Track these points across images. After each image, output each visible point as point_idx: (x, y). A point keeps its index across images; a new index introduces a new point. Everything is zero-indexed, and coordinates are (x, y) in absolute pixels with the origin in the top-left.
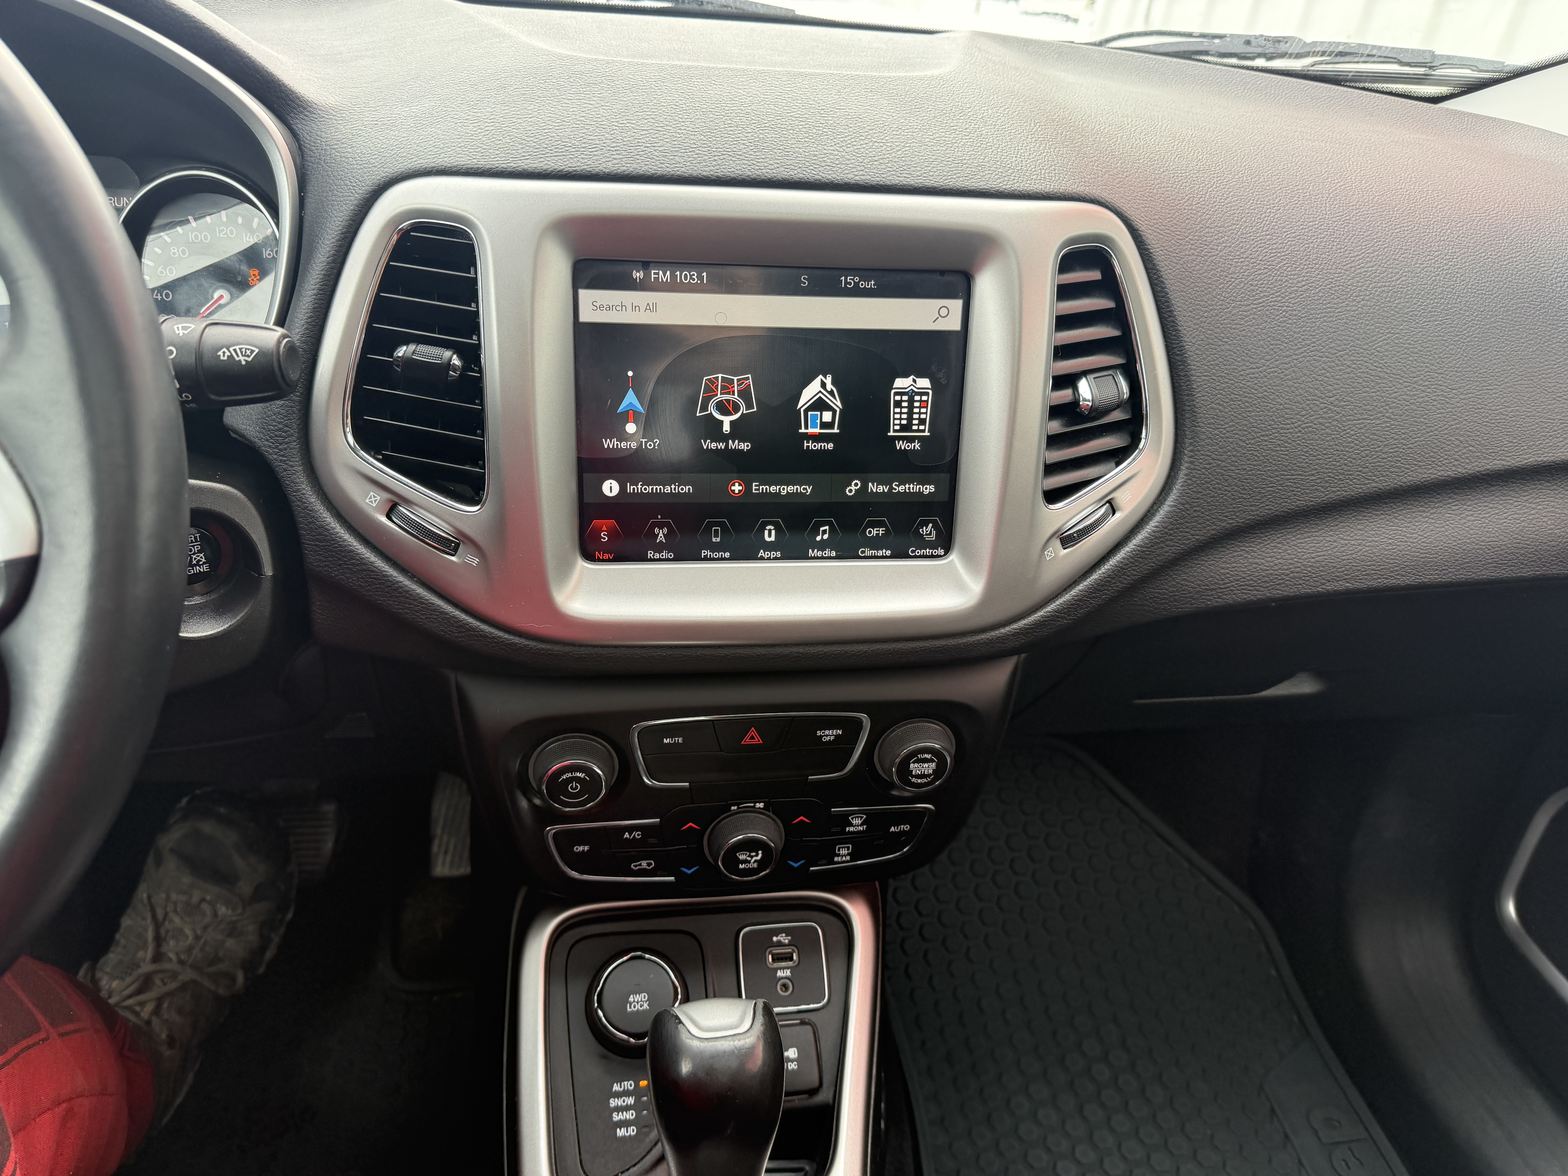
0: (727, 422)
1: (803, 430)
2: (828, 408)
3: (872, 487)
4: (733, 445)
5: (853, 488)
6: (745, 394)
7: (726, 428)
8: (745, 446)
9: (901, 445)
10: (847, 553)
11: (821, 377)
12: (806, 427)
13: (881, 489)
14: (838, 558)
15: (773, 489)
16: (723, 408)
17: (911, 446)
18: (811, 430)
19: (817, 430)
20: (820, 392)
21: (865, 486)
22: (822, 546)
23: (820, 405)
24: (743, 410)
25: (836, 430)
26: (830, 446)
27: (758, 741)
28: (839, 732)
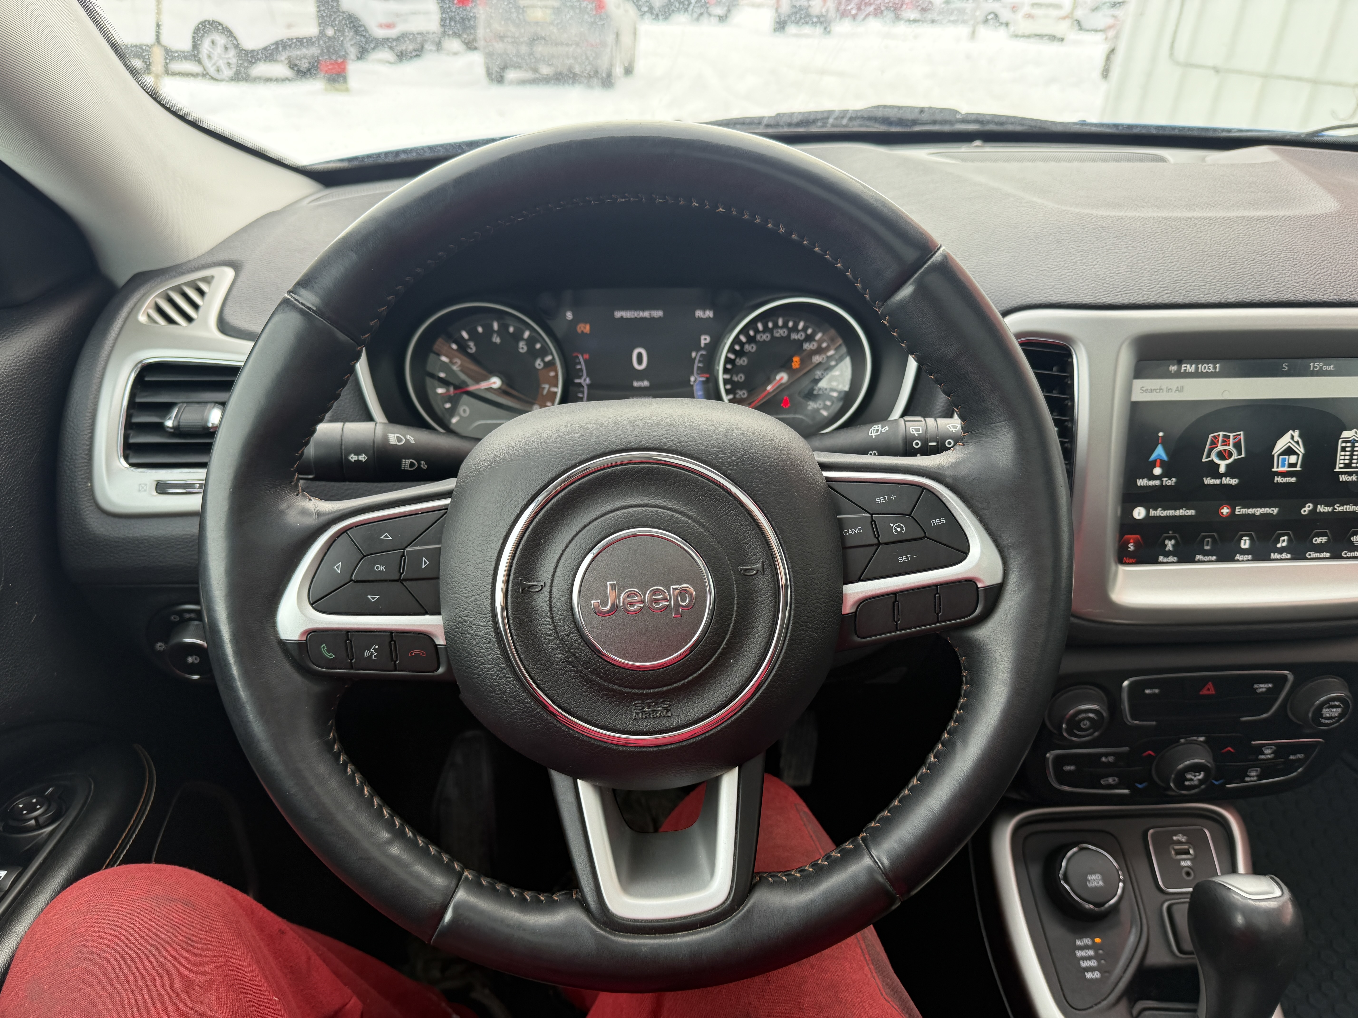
0: (1223, 466)
1: (1275, 469)
2: (1294, 453)
3: (1321, 508)
4: (1226, 481)
5: (1307, 509)
6: (1237, 446)
7: (1222, 469)
8: (1234, 482)
9: (1343, 478)
10: (1298, 555)
11: (1291, 432)
12: (1278, 467)
13: (1328, 509)
14: (1292, 559)
15: (1251, 511)
16: (1221, 456)
17: (1350, 478)
18: (1281, 469)
19: (1286, 469)
20: (1290, 442)
21: (1315, 508)
22: (1281, 551)
23: (1289, 451)
24: (1235, 456)
25: (1298, 468)
26: (1293, 480)
27: (1212, 692)
28: (1270, 685)
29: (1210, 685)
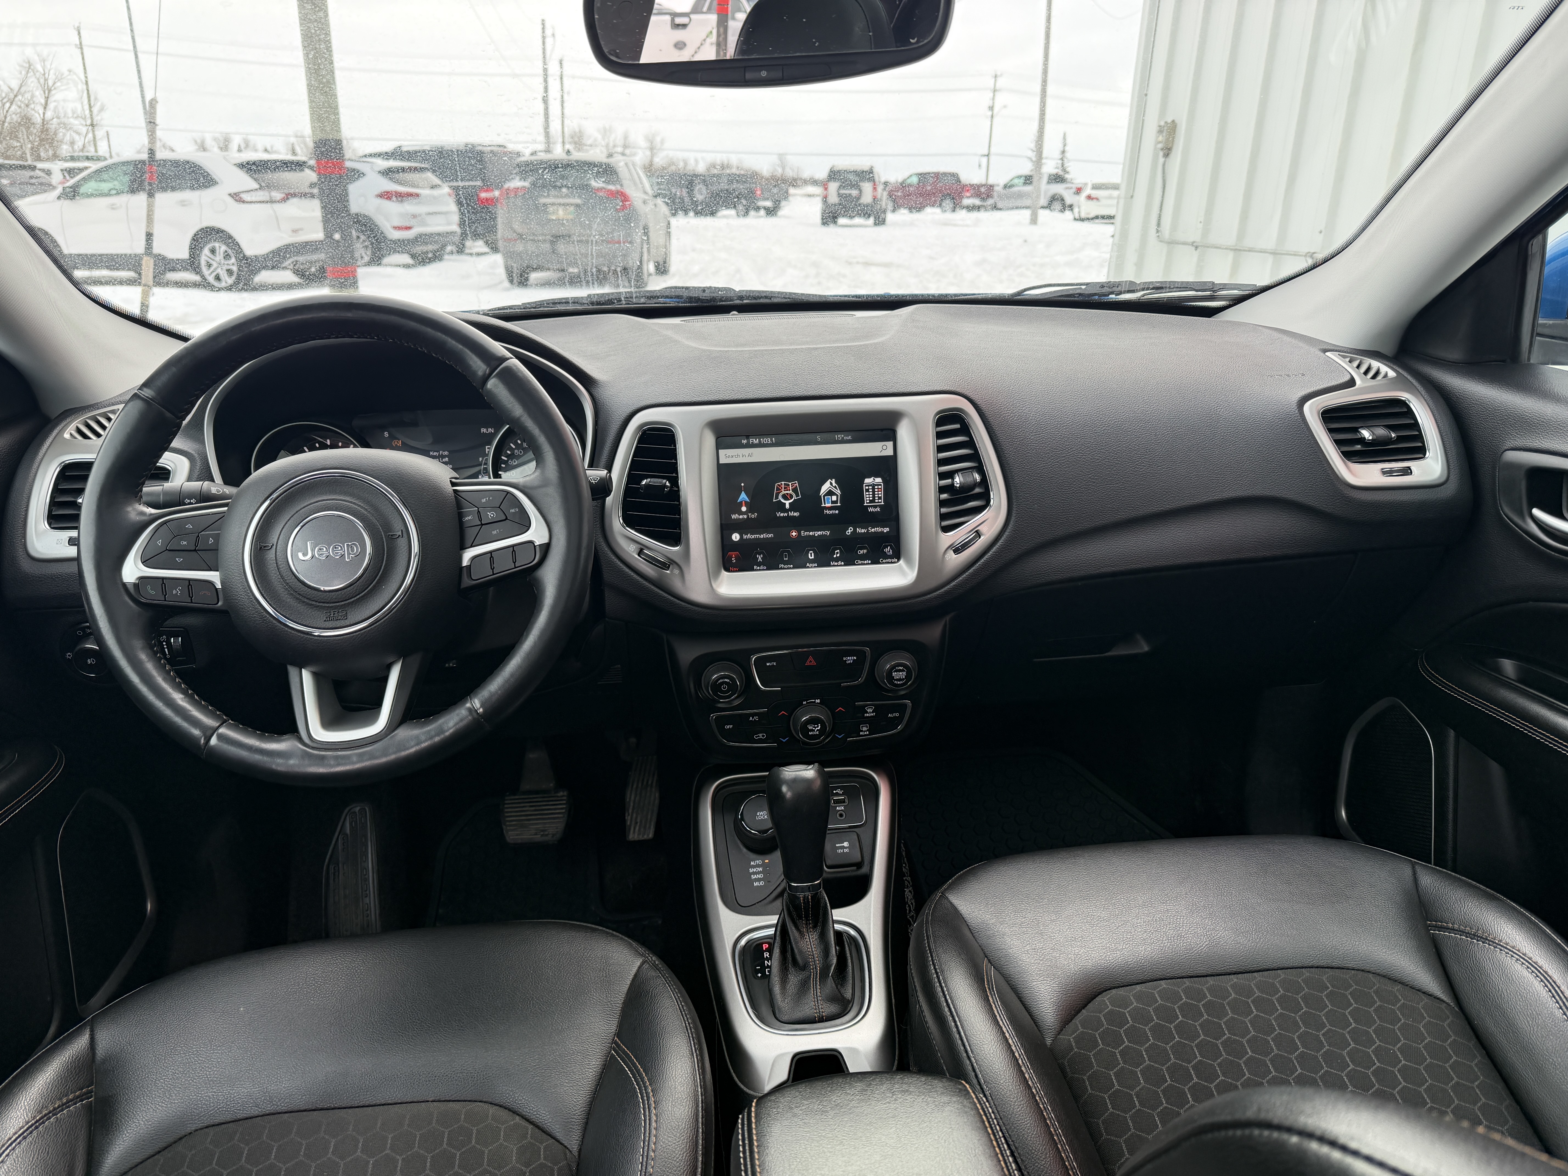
0: (787, 503)
1: (823, 505)
3: (859, 530)
4: (792, 514)
5: (850, 531)
6: (795, 490)
7: (787, 506)
8: (796, 514)
9: (870, 510)
10: (849, 562)
12: (825, 504)
13: (863, 531)
14: (845, 565)
15: (811, 533)
16: (785, 497)
17: (876, 510)
18: (827, 505)
19: (830, 505)
21: (855, 530)
22: (837, 560)
24: (795, 497)
25: (839, 504)
26: (837, 512)
27: (814, 663)
28: (855, 658)
29: (811, 658)
